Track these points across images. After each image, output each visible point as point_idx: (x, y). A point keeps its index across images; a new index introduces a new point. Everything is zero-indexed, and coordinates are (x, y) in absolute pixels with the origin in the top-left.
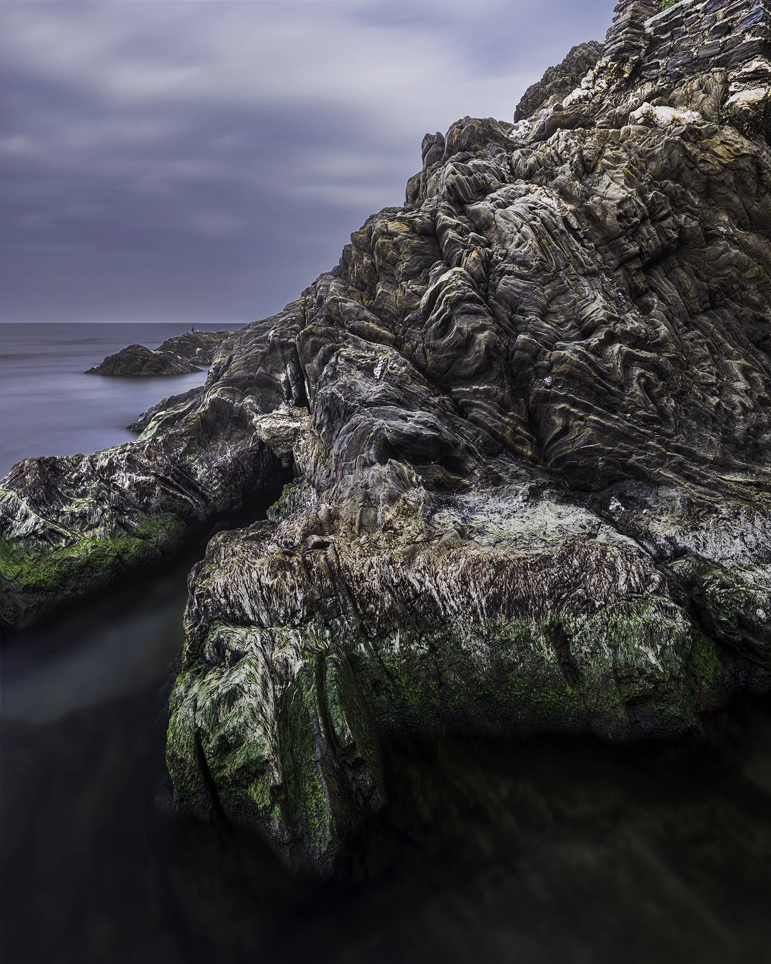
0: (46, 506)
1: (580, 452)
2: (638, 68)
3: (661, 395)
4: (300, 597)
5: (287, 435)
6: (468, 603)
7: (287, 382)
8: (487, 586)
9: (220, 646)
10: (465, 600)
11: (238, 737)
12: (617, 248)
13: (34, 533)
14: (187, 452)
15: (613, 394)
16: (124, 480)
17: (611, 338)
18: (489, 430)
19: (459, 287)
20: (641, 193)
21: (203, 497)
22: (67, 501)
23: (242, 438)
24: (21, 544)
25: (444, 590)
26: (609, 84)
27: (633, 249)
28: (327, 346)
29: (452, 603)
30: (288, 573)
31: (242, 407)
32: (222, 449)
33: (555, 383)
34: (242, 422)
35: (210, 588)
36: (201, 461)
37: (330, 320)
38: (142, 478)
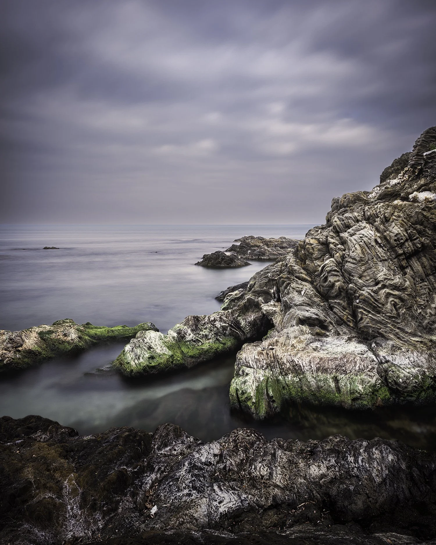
0: (195, 331)
1: (365, 326)
2: (421, 171)
3: (400, 308)
4: (265, 362)
5: (272, 312)
6: (311, 368)
7: (274, 293)
8: (317, 364)
9: (243, 371)
10: (310, 367)
11: (246, 391)
12: (395, 251)
13: (192, 340)
14: (239, 316)
15: (379, 307)
16: (218, 324)
17: (384, 286)
18: (339, 316)
19: (331, 266)
20: (406, 230)
21: (243, 332)
22: (201, 330)
23: (257, 312)
24: (188, 343)
25: (304, 364)
26: (409, 177)
27: (400, 252)
28: (287, 282)
29: (306, 368)
30: (262, 356)
31: (258, 301)
32: (250, 315)
33: (360, 302)
34: (257, 306)
35: (242, 357)
36: (243, 319)
37: (289, 273)
38: (224, 324)
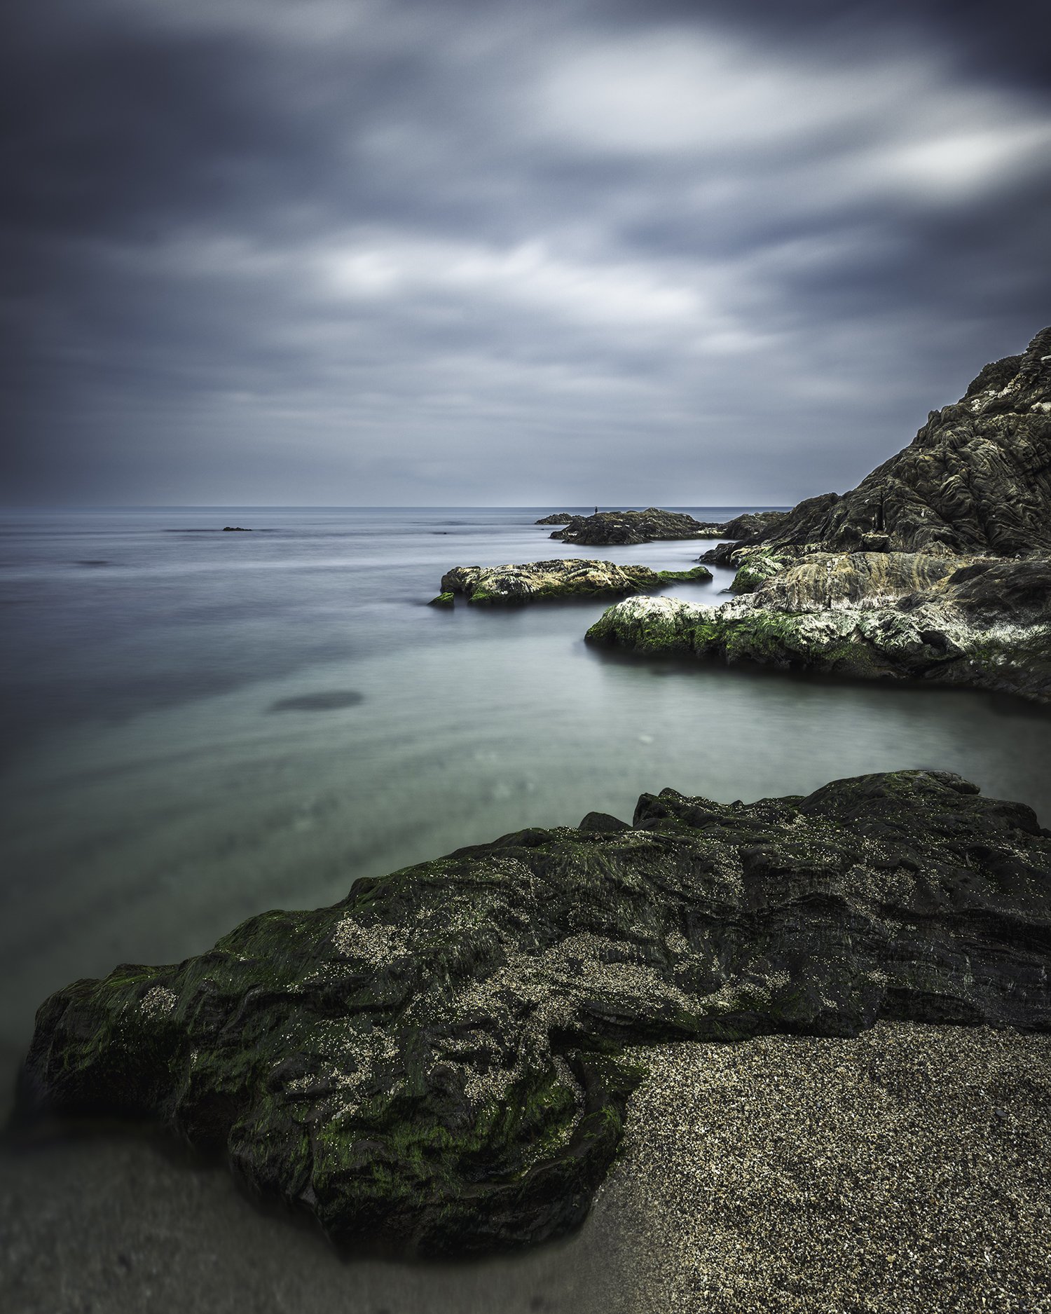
1: (1006, 540)
2: (1036, 379)
3: (1037, 522)
5: (879, 540)
7: (875, 521)
12: (1023, 467)
15: (1019, 521)
17: (1019, 501)
18: (970, 535)
19: (958, 483)
20: (1034, 444)
23: (855, 543)
26: (1022, 386)
27: (1029, 467)
33: (996, 517)
